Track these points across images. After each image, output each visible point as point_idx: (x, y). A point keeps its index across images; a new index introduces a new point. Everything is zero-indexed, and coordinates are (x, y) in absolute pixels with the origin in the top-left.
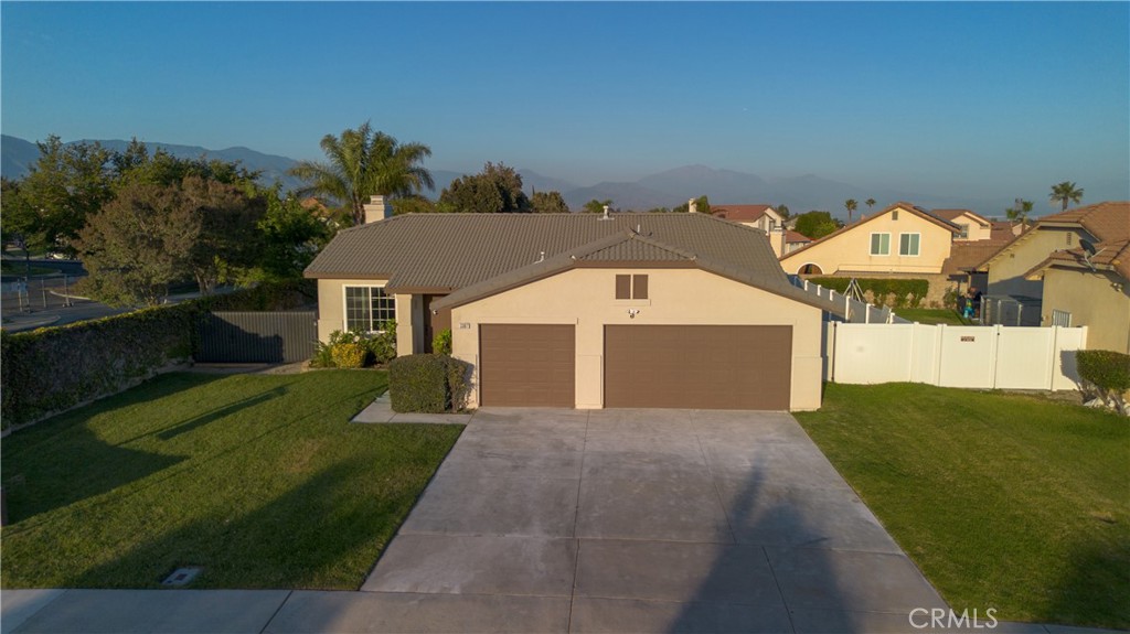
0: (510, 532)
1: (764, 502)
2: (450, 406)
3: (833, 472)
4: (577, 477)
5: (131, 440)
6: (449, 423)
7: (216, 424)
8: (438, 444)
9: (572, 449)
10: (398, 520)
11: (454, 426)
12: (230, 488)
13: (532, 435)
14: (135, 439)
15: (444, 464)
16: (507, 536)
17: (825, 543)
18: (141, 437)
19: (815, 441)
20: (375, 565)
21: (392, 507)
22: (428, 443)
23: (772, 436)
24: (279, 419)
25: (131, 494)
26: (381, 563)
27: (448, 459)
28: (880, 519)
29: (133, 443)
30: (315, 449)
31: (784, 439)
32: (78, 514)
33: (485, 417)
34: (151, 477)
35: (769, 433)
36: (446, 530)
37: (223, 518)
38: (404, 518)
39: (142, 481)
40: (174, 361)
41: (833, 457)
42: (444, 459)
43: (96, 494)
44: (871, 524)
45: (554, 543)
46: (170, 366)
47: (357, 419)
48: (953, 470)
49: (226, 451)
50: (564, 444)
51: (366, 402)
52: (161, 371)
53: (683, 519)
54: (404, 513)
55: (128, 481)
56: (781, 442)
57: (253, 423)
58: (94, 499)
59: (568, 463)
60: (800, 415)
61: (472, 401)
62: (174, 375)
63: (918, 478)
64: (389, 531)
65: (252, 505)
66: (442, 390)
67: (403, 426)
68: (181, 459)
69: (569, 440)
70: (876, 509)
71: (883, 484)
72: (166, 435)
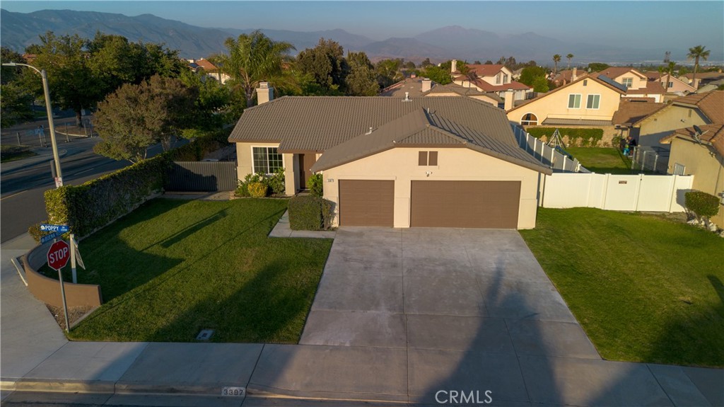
0: (369, 310)
1: (504, 291)
2: (323, 226)
3: (541, 271)
4: (401, 275)
5: (148, 248)
6: (324, 237)
7: (191, 237)
8: (321, 252)
9: (395, 256)
10: (310, 302)
11: (327, 240)
12: (214, 281)
13: (372, 246)
14: (150, 247)
15: (326, 266)
16: (368, 312)
17: (536, 316)
18: (152, 246)
19: (531, 250)
20: (303, 329)
21: (305, 294)
22: (315, 251)
23: (507, 247)
24: (227, 234)
25: (161, 284)
26: (306, 328)
27: (328, 263)
28: (566, 302)
29: (150, 249)
30: (254, 255)
31: (514, 249)
32: (137, 296)
33: (344, 233)
34: (167, 273)
35: (505, 244)
36: (335, 308)
37: (215, 300)
38: (313, 301)
39: (163, 276)
40: (154, 191)
41: (541, 261)
42: (326, 262)
43: (142, 283)
44: (561, 304)
45: (393, 317)
46: (153, 195)
47: (271, 234)
48: (608, 269)
49: (204, 256)
50: (390, 252)
51: (274, 222)
52: (149, 198)
53: (460, 302)
54: (312, 297)
55: (156, 275)
56: (512, 251)
57: (214, 237)
58: (142, 287)
59: (395, 266)
60: (523, 232)
61: (335, 223)
62: (156, 200)
63: (588, 275)
64: (306, 309)
65: (229, 292)
66: (319, 218)
67: (300, 239)
68: (181, 261)
69: (393, 249)
70: (564, 296)
71: (569, 279)
72: (166, 244)
